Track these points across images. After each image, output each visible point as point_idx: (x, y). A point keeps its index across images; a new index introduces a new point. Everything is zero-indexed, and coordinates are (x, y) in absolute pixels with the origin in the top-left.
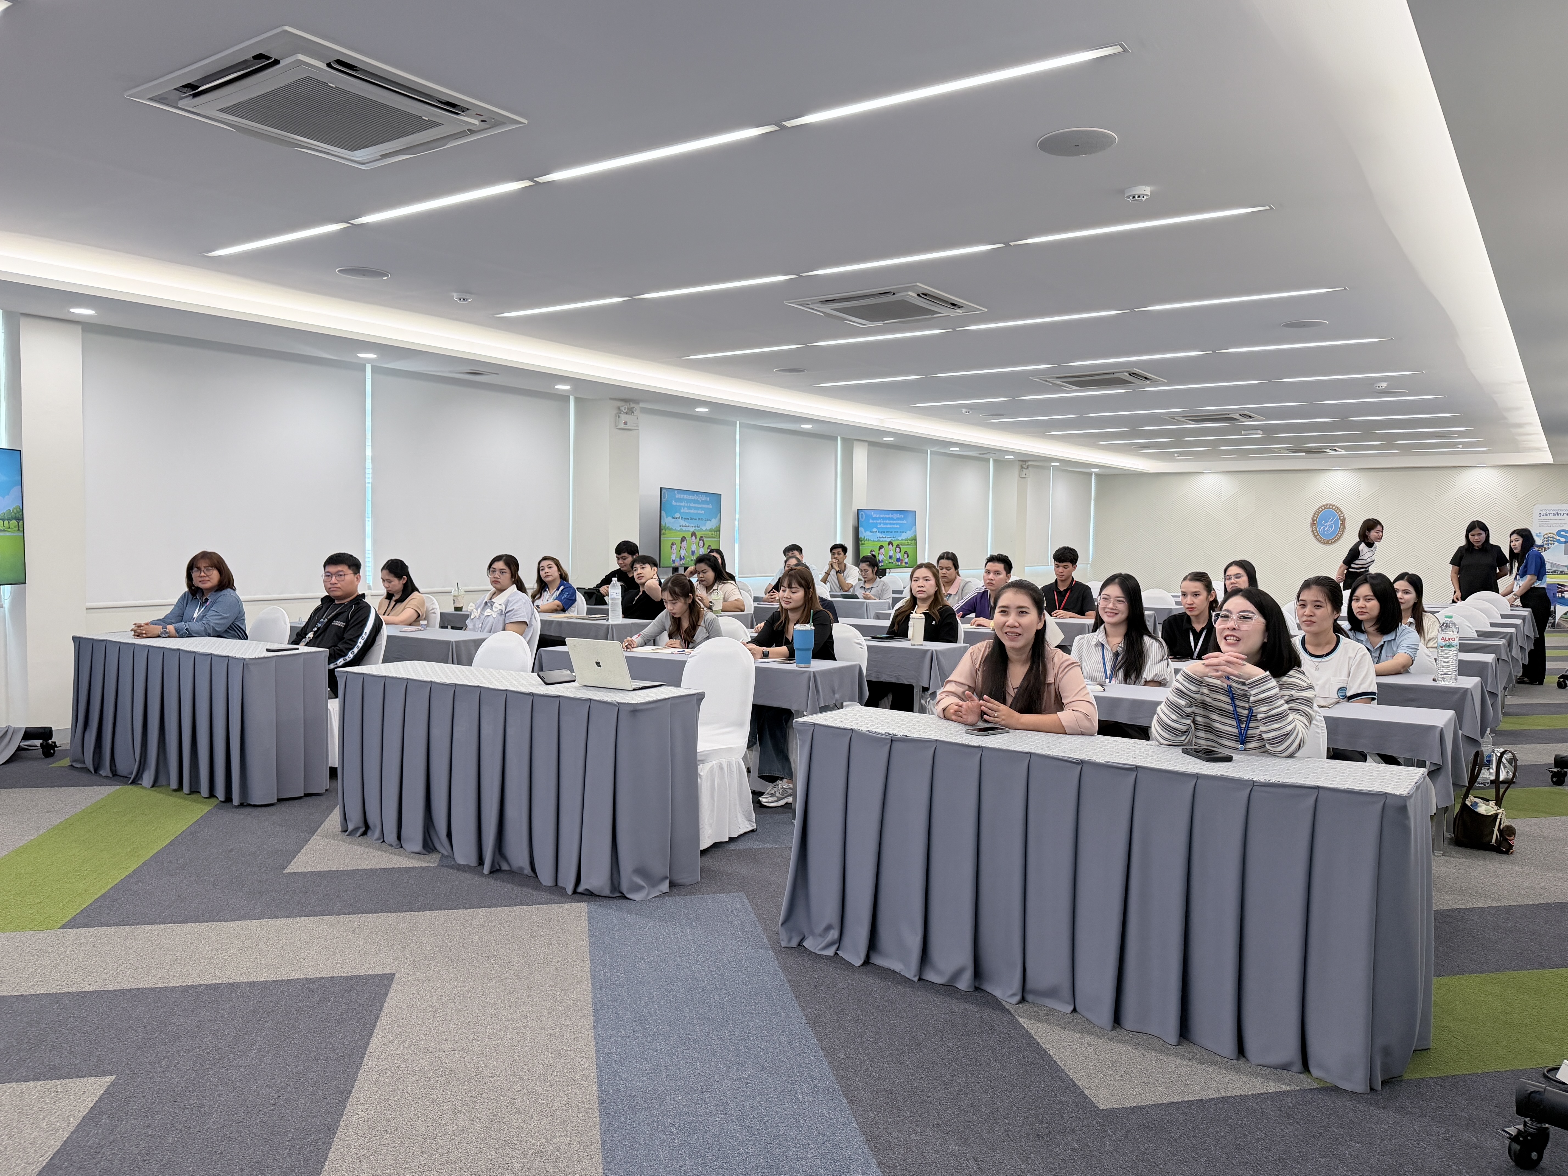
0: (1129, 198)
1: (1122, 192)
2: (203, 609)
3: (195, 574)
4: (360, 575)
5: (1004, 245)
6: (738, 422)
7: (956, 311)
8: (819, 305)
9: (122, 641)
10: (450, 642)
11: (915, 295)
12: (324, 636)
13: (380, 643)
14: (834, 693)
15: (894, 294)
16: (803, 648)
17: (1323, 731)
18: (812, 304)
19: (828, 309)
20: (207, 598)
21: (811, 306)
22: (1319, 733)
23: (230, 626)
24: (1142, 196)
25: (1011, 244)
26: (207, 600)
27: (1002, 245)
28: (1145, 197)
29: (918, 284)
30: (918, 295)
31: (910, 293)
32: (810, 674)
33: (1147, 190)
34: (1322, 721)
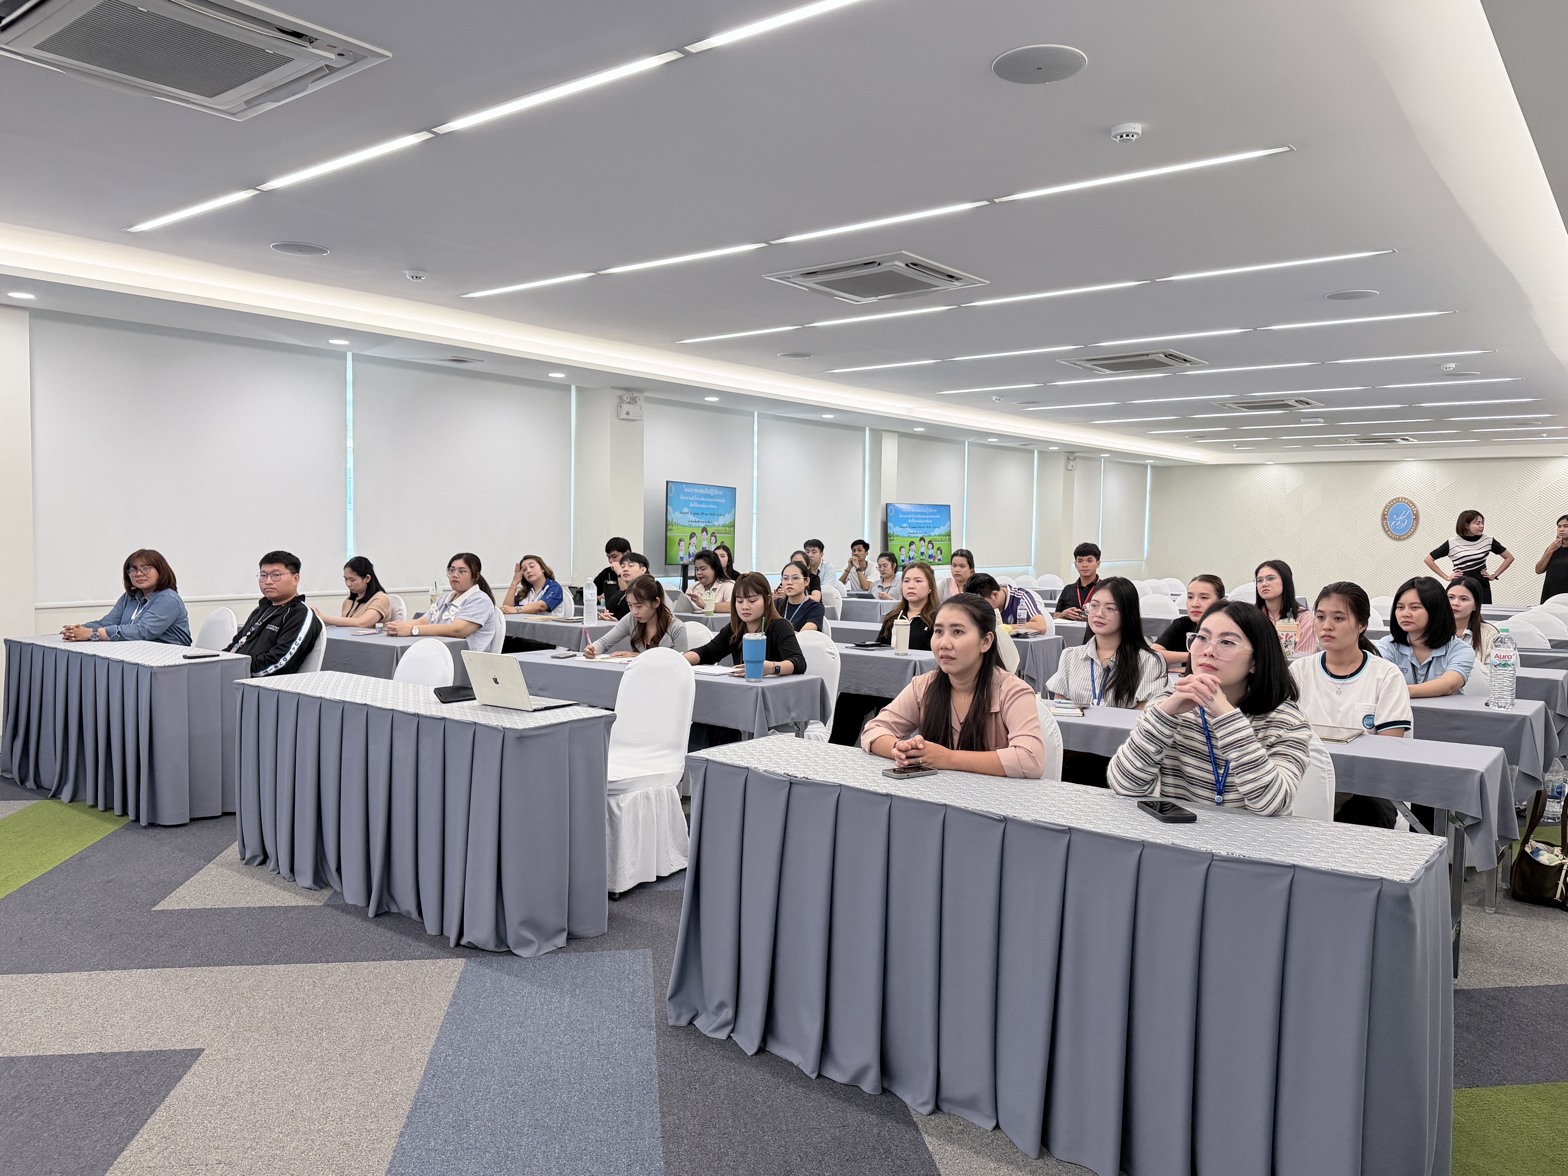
0: (1116, 138)
1: (1108, 131)
2: (141, 611)
3: (132, 574)
4: (299, 576)
5: (989, 203)
6: (756, 413)
7: (954, 283)
8: (801, 279)
9: (45, 645)
10: (395, 647)
11: (903, 265)
12: (256, 642)
13: (319, 648)
14: (789, 711)
15: (879, 264)
16: (752, 660)
17: (1330, 776)
18: (794, 277)
19: (810, 282)
20: (145, 599)
21: (792, 280)
22: (1324, 778)
23: (169, 628)
24: (1130, 135)
25: (997, 200)
26: (146, 601)
27: (986, 203)
28: (1135, 136)
29: (904, 252)
30: (907, 265)
31: (897, 263)
32: (758, 690)
33: (1137, 128)
34: (1329, 763)
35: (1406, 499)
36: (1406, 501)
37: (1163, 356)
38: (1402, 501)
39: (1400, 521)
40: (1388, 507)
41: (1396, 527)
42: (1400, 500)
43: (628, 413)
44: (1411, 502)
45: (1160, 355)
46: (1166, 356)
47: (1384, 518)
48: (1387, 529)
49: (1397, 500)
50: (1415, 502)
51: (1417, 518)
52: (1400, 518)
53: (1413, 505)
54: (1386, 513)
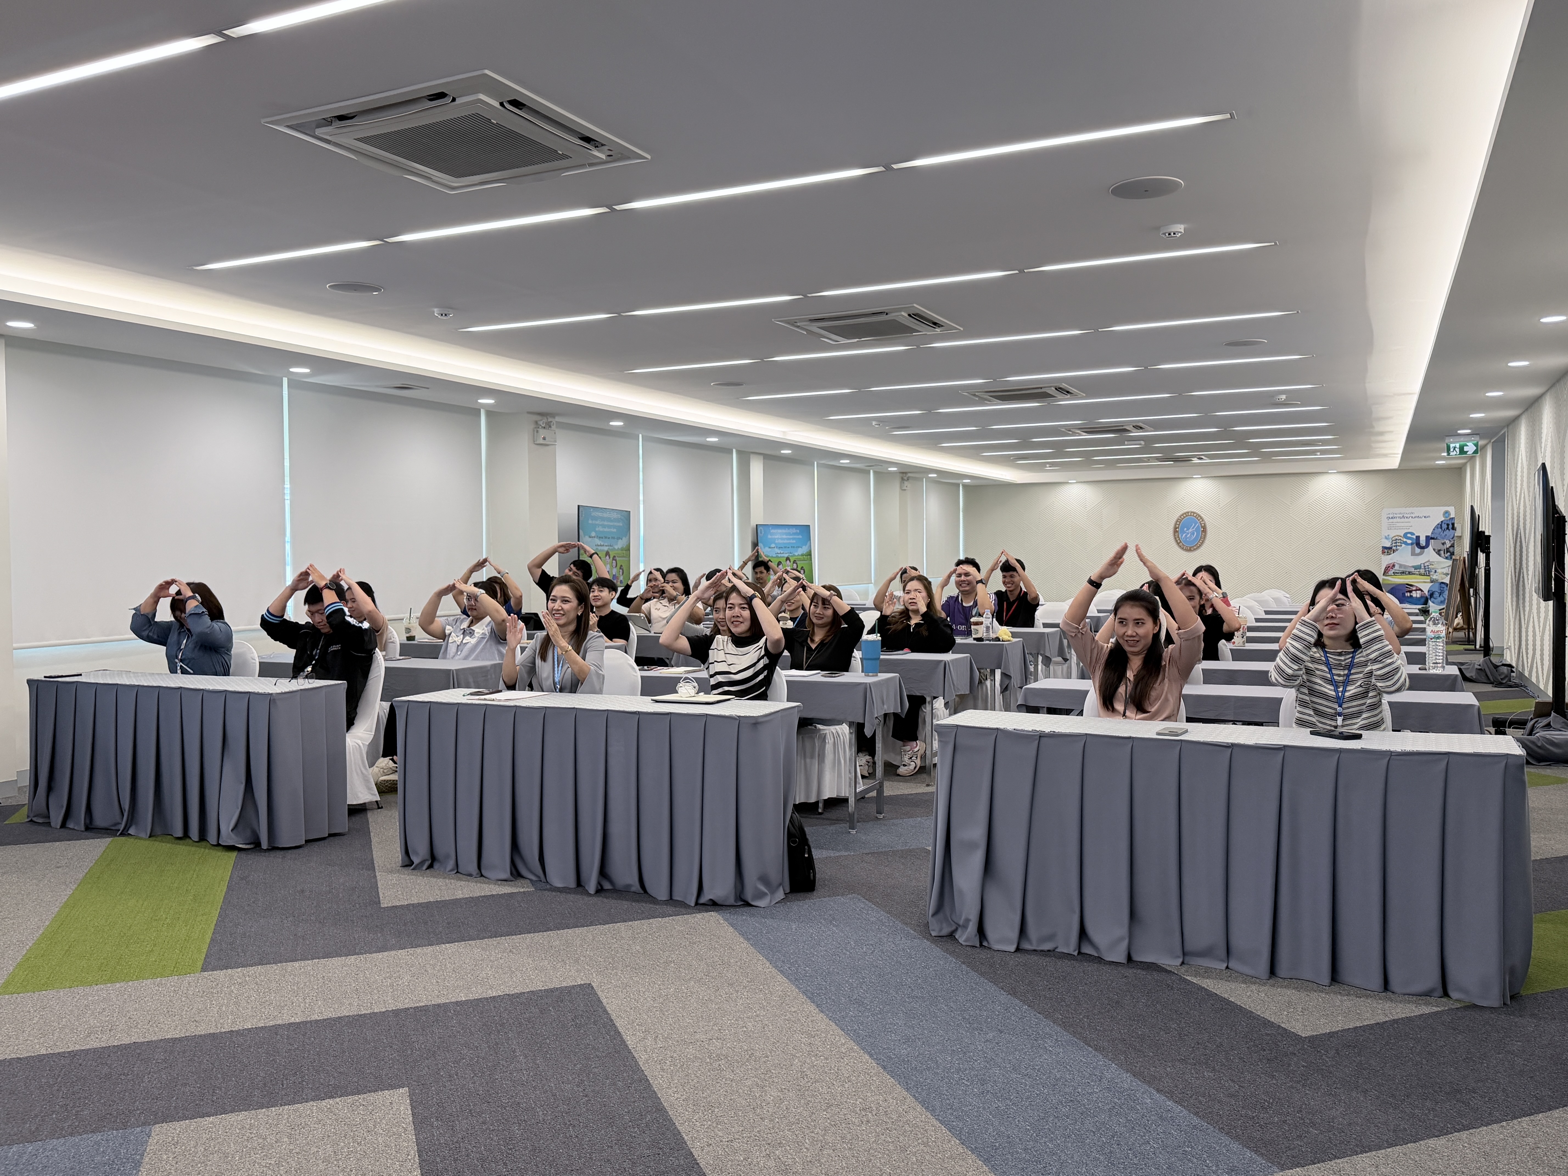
35: (1194, 513)
36: (1195, 515)
37: (1054, 389)
38: (1191, 515)
39: (1190, 534)
40: (1179, 521)
41: (1186, 539)
42: (1189, 514)
43: (544, 439)
44: (1199, 516)
45: (1052, 388)
46: (1056, 389)
47: (1175, 531)
48: (1179, 541)
49: (1187, 514)
51: (1204, 530)
52: (1190, 530)
53: (1201, 518)
54: (1177, 526)
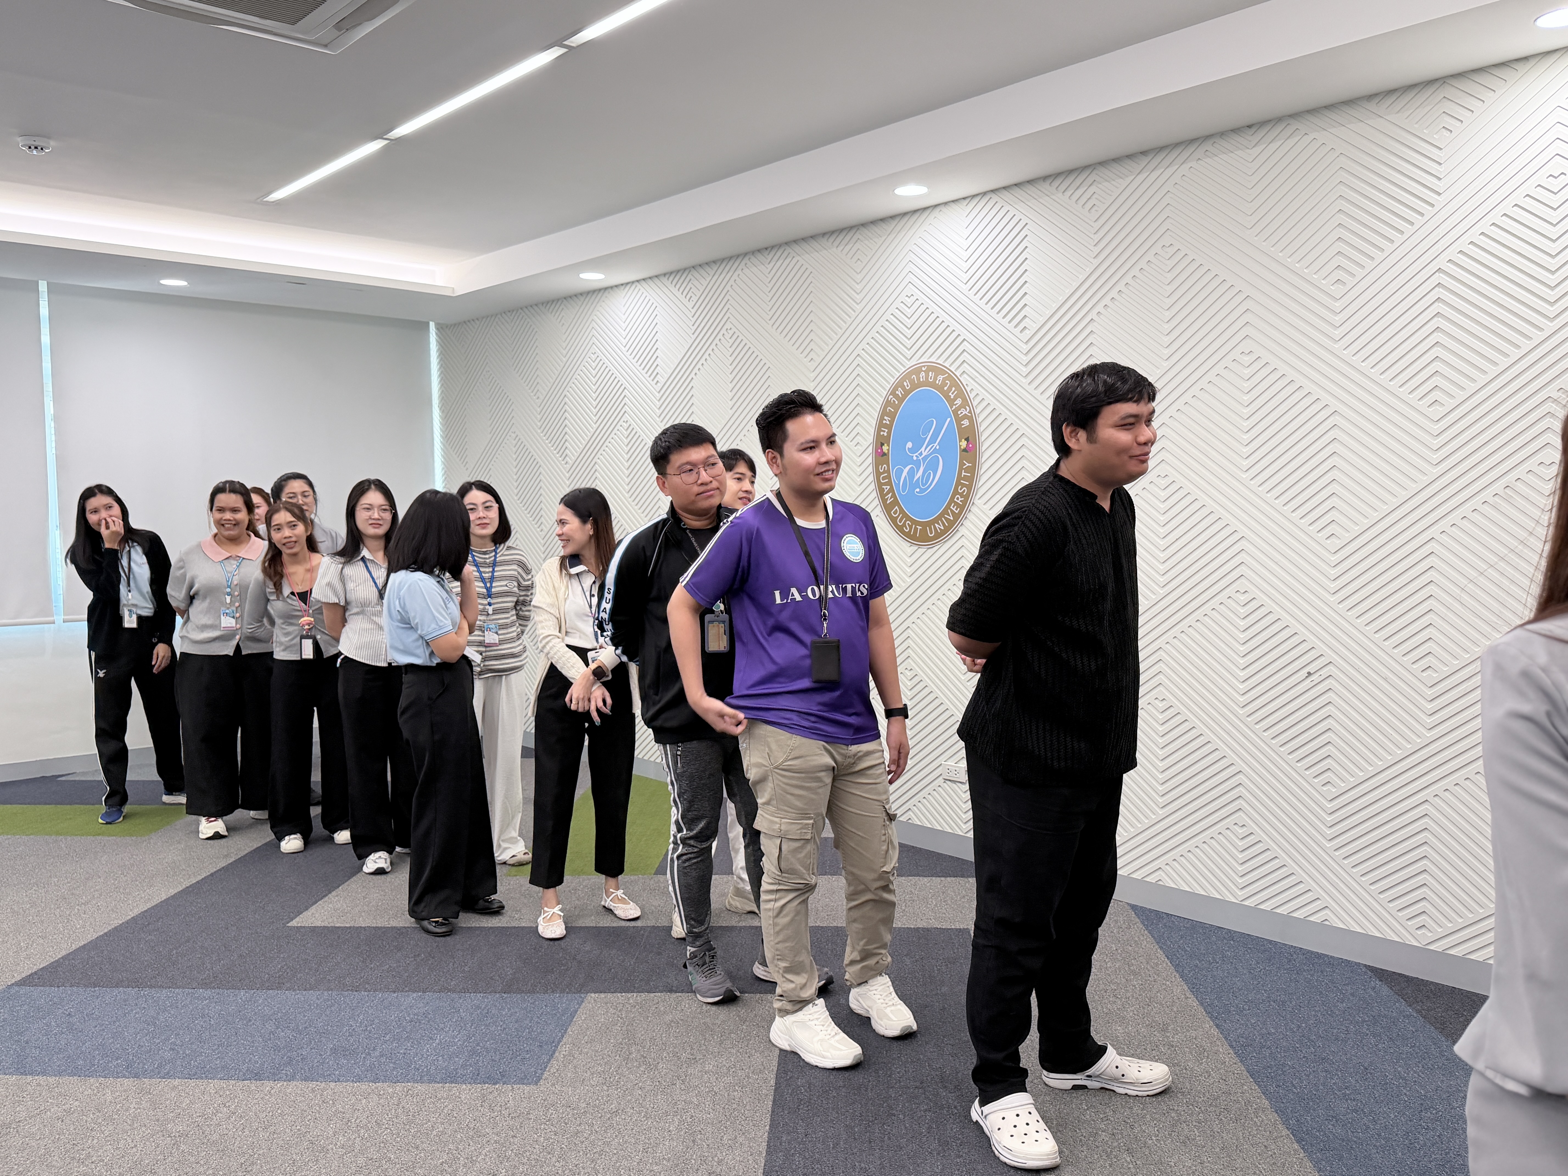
50: (965, 379)
